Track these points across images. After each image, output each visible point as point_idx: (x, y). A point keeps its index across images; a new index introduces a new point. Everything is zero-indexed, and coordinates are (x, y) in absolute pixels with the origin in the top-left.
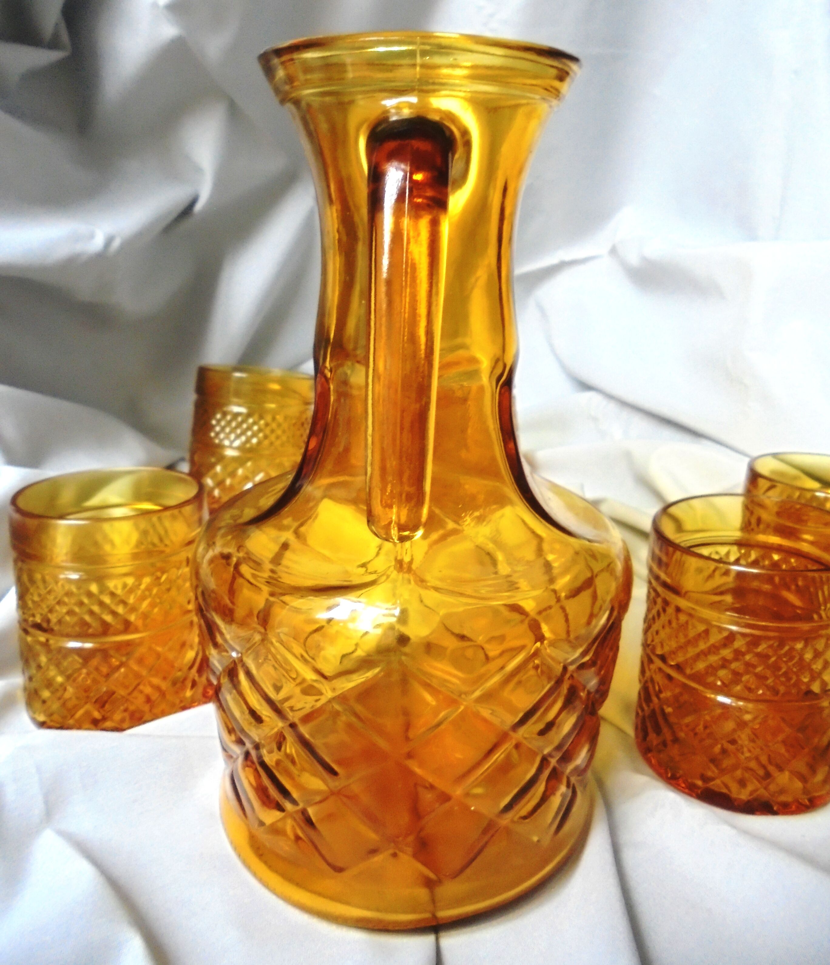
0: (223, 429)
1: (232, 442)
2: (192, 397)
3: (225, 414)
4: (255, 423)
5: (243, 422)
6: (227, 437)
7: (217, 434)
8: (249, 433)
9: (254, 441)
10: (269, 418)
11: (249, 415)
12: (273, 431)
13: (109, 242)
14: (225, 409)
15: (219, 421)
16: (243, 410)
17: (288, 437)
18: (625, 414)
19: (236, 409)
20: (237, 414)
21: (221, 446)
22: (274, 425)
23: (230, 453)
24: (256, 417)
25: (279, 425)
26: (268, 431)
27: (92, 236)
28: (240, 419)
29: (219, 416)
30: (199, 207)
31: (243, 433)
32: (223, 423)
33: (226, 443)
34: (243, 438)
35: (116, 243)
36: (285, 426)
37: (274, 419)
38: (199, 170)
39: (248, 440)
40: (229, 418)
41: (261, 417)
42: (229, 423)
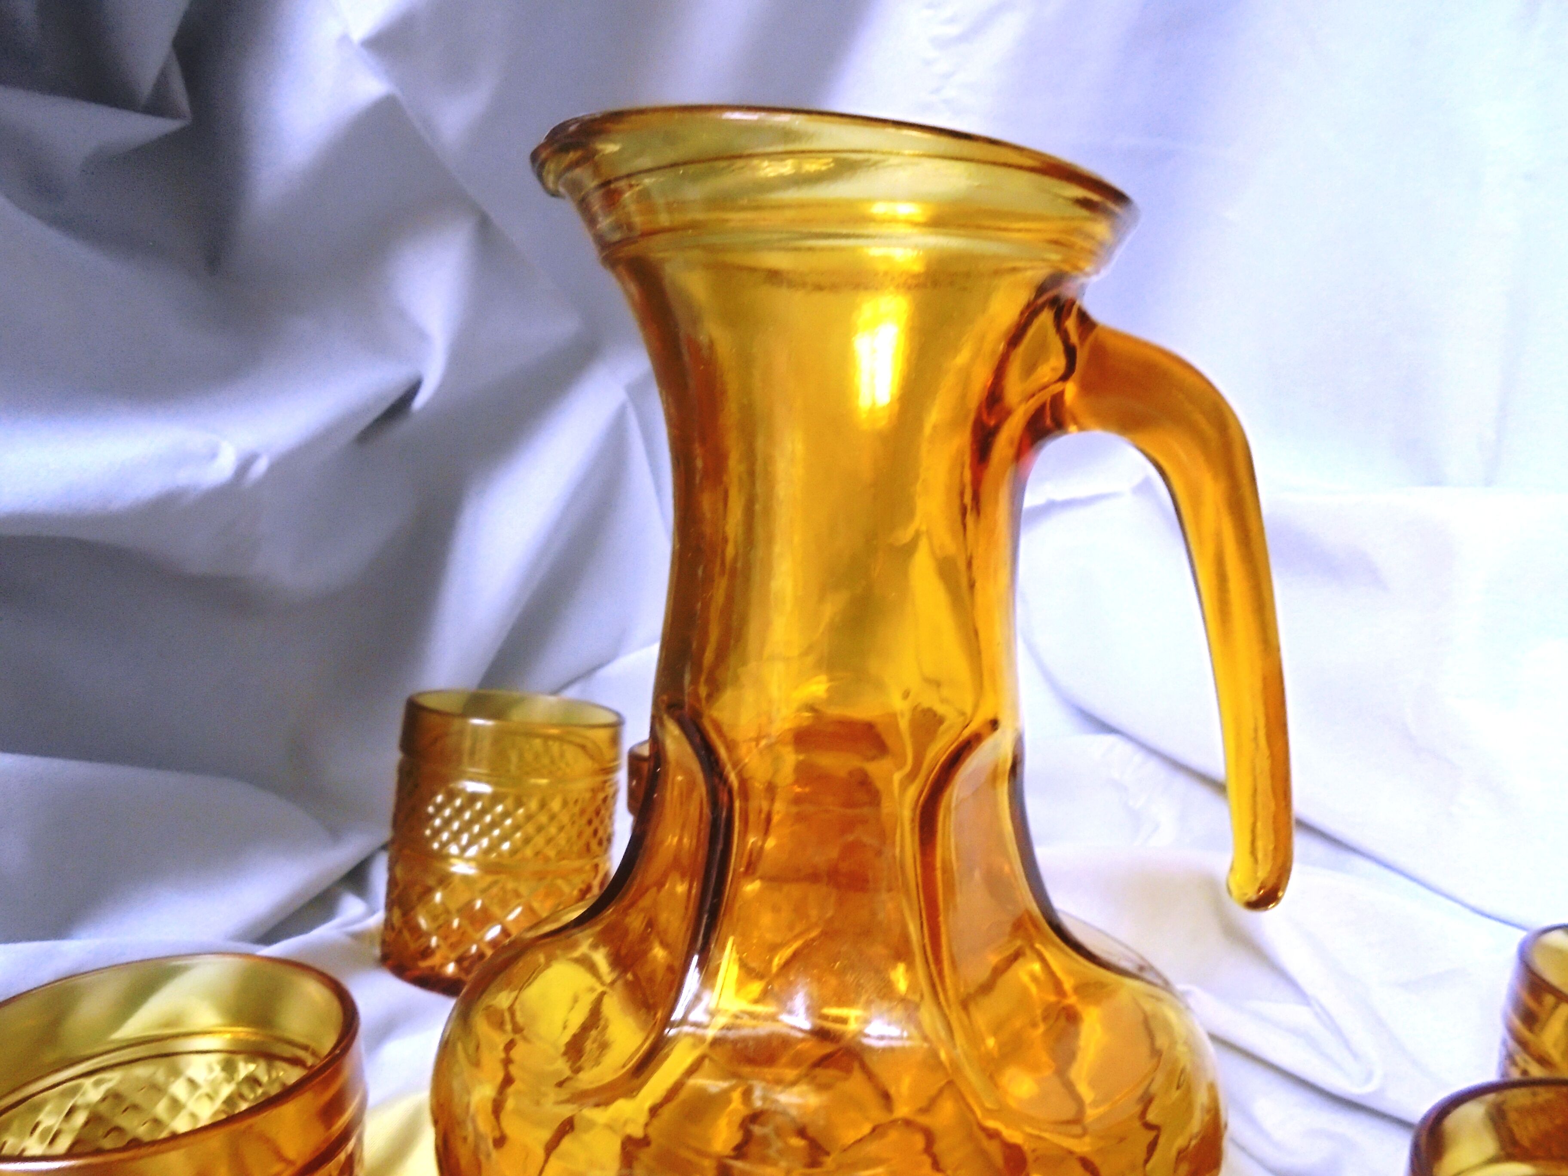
0: (447, 822)
1: (464, 849)
2: (394, 756)
3: (451, 796)
4: (506, 815)
5: (484, 811)
6: (455, 837)
7: (437, 832)
8: (496, 832)
9: (506, 846)
10: (534, 805)
11: (495, 799)
12: (540, 829)
13: (245, 465)
14: (452, 785)
15: (440, 808)
16: (485, 788)
17: (569, 840)
18: (1181, 784)
19: (471, 787)
20: (473, 798)
21: (443, 856)
22: (543, 818)
23: (460, 868)
24: (510, 802)
25: (552, 817)
26: (530, 828)
27: (213, 455)
28: (479, 805)
29: (439, 799)
30: (420, 401)
31: (486, 831)
32: (447, 812)
33: (454, 849)
34: (485, 842)
35: (261, 467)
36: (565, 818)
37: (543, 805)
38: (422, 336)
39: (494, 846)
40: (458, 802)
41: (519, 803)
42: (459, 811)
